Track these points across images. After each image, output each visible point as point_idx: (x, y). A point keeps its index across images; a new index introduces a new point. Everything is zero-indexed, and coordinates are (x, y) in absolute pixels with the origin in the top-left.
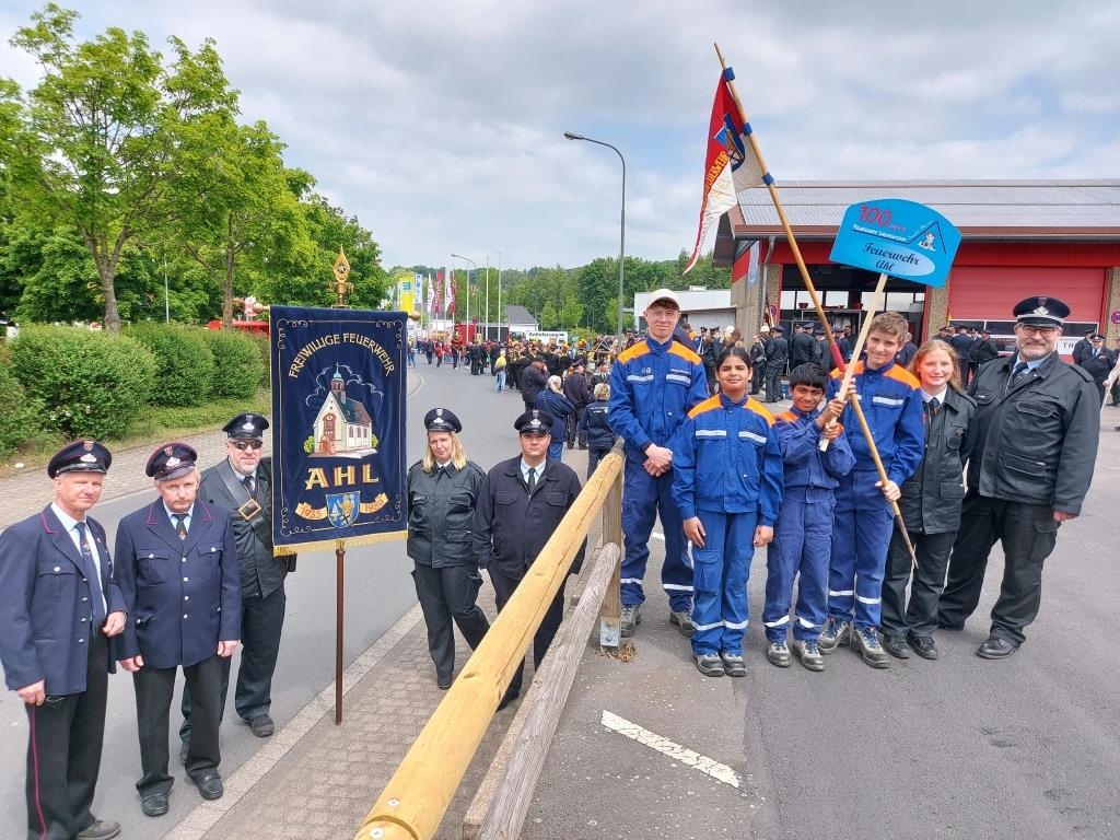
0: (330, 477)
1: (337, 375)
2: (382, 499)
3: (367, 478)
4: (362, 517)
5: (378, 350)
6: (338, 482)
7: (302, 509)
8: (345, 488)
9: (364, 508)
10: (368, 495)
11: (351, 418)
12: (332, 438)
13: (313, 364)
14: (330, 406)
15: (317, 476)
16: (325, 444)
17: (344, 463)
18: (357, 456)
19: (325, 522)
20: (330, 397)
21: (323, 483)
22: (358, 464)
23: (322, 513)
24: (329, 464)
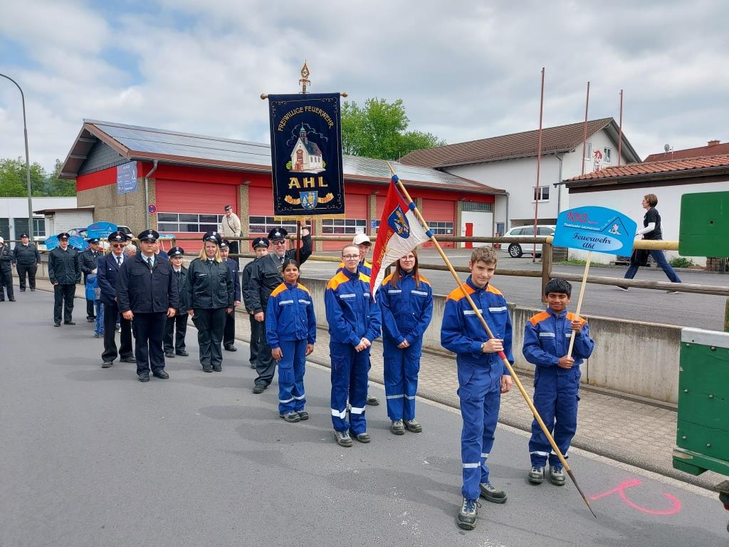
0: (301, 183)
1: (303, 129)
2: (330, 196)
3: (321, 184)
4: (319, 205)
5: (324, 115)
6: (306, 186)
7: (288, 199)
8: (310, 189)
9: (320, 200)
10: (322, 193)
11: (311, 152)
12: (302, 163)
13: (290, 123)
14: (300, 145)
15: (294, 182)
16: (298, 166)
17: (309, 176)
18: (316, 172)
19: (300, 206)
20: (300, 141)
21: (298, 186)
22: (316, 176)
23: (298, 202)
24: (301, 176)
